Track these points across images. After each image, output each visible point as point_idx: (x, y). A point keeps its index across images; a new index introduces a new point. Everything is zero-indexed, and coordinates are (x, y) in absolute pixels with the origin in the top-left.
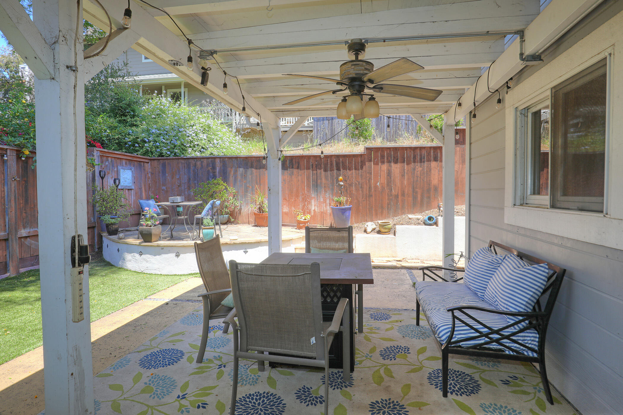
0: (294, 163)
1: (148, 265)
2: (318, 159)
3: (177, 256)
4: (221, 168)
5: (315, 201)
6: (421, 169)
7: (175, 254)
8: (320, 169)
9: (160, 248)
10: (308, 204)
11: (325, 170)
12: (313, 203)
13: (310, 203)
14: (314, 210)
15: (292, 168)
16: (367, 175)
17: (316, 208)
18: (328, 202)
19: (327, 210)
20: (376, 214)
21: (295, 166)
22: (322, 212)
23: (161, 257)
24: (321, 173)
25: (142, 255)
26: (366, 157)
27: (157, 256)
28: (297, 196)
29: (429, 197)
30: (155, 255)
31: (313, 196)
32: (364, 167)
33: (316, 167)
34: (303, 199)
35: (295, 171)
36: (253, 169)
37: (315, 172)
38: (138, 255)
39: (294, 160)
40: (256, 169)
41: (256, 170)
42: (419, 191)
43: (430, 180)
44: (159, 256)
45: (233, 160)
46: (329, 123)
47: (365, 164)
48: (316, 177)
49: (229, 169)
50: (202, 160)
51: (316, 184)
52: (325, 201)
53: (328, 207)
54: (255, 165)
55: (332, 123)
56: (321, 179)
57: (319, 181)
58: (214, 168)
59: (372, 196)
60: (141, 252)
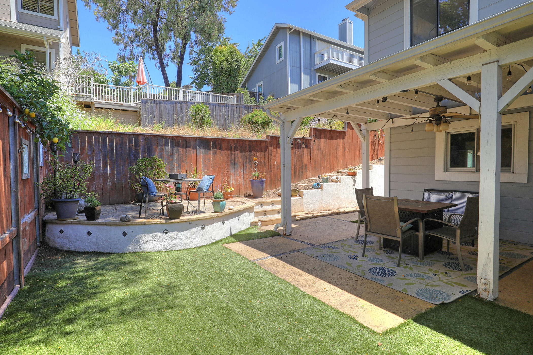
0: (217, 144)
1: (175, 242)
2: (236, 142)
3: (203, 228)
4: (145, 145)
5: (233, 176)
6: (299, 153)
7: (201, 227)
8: (237, 150)
9: (188, 223)
10: (227, 179)
11: (241, 152)
12: (232, 178)
13: (229, 178)
14: (233, 183)
15: (216, 148)
16: (269, 156)
17: (234, 182)
18: (243, 176)
19: (242, 183)
20: (274, 185)
21: (218, 147)
22: (238, 185)
23: (190, 232)
24: (238, 154)
25: (167, 233)
26: (269, 143)
27: (185, 232)
28: (219, 172)
29: (302, 172)
30: (183, 231)
31: (231, 172)
32: (268, 150)
33: (234, 148)
34: (224, 174)
35: (218, 151)
36: (180, 148)
37: (233, 152)
38: (162, 233)
39: (217, 142)
40: (183, 147)
41: (182, 149)
42: (298, 168)
43: (303, 160)
44: (186, 231)
45: (159, 138)
46: (156, 106)
47: (268, 148)
48: (234, 156)
49: (154, 147)
50: (122, 136)
51: (234, 162)
52: (240, 175)
53: (243, 181)
54: (181, 145)
55: (160, 107)
56: (238, 159)
57: (236, 160)
58: (137, 145)
59: (271, 171)
60: (166, 230)
